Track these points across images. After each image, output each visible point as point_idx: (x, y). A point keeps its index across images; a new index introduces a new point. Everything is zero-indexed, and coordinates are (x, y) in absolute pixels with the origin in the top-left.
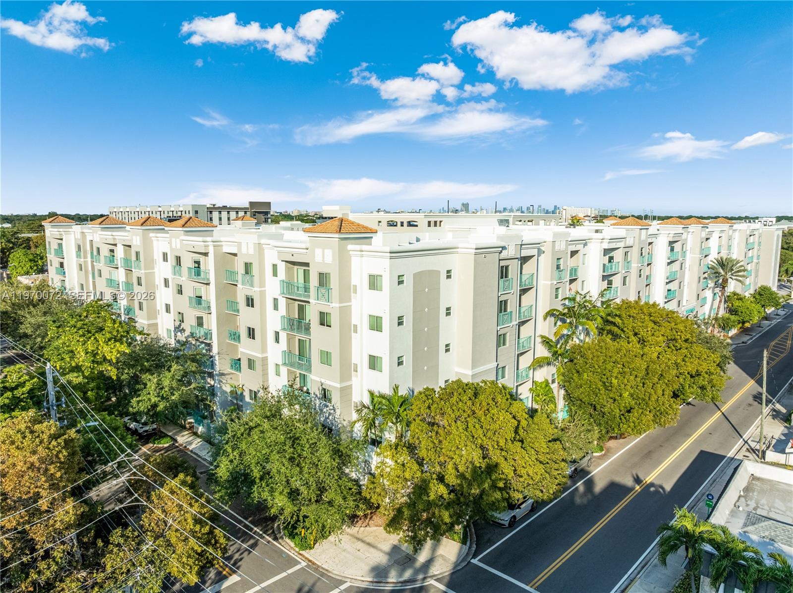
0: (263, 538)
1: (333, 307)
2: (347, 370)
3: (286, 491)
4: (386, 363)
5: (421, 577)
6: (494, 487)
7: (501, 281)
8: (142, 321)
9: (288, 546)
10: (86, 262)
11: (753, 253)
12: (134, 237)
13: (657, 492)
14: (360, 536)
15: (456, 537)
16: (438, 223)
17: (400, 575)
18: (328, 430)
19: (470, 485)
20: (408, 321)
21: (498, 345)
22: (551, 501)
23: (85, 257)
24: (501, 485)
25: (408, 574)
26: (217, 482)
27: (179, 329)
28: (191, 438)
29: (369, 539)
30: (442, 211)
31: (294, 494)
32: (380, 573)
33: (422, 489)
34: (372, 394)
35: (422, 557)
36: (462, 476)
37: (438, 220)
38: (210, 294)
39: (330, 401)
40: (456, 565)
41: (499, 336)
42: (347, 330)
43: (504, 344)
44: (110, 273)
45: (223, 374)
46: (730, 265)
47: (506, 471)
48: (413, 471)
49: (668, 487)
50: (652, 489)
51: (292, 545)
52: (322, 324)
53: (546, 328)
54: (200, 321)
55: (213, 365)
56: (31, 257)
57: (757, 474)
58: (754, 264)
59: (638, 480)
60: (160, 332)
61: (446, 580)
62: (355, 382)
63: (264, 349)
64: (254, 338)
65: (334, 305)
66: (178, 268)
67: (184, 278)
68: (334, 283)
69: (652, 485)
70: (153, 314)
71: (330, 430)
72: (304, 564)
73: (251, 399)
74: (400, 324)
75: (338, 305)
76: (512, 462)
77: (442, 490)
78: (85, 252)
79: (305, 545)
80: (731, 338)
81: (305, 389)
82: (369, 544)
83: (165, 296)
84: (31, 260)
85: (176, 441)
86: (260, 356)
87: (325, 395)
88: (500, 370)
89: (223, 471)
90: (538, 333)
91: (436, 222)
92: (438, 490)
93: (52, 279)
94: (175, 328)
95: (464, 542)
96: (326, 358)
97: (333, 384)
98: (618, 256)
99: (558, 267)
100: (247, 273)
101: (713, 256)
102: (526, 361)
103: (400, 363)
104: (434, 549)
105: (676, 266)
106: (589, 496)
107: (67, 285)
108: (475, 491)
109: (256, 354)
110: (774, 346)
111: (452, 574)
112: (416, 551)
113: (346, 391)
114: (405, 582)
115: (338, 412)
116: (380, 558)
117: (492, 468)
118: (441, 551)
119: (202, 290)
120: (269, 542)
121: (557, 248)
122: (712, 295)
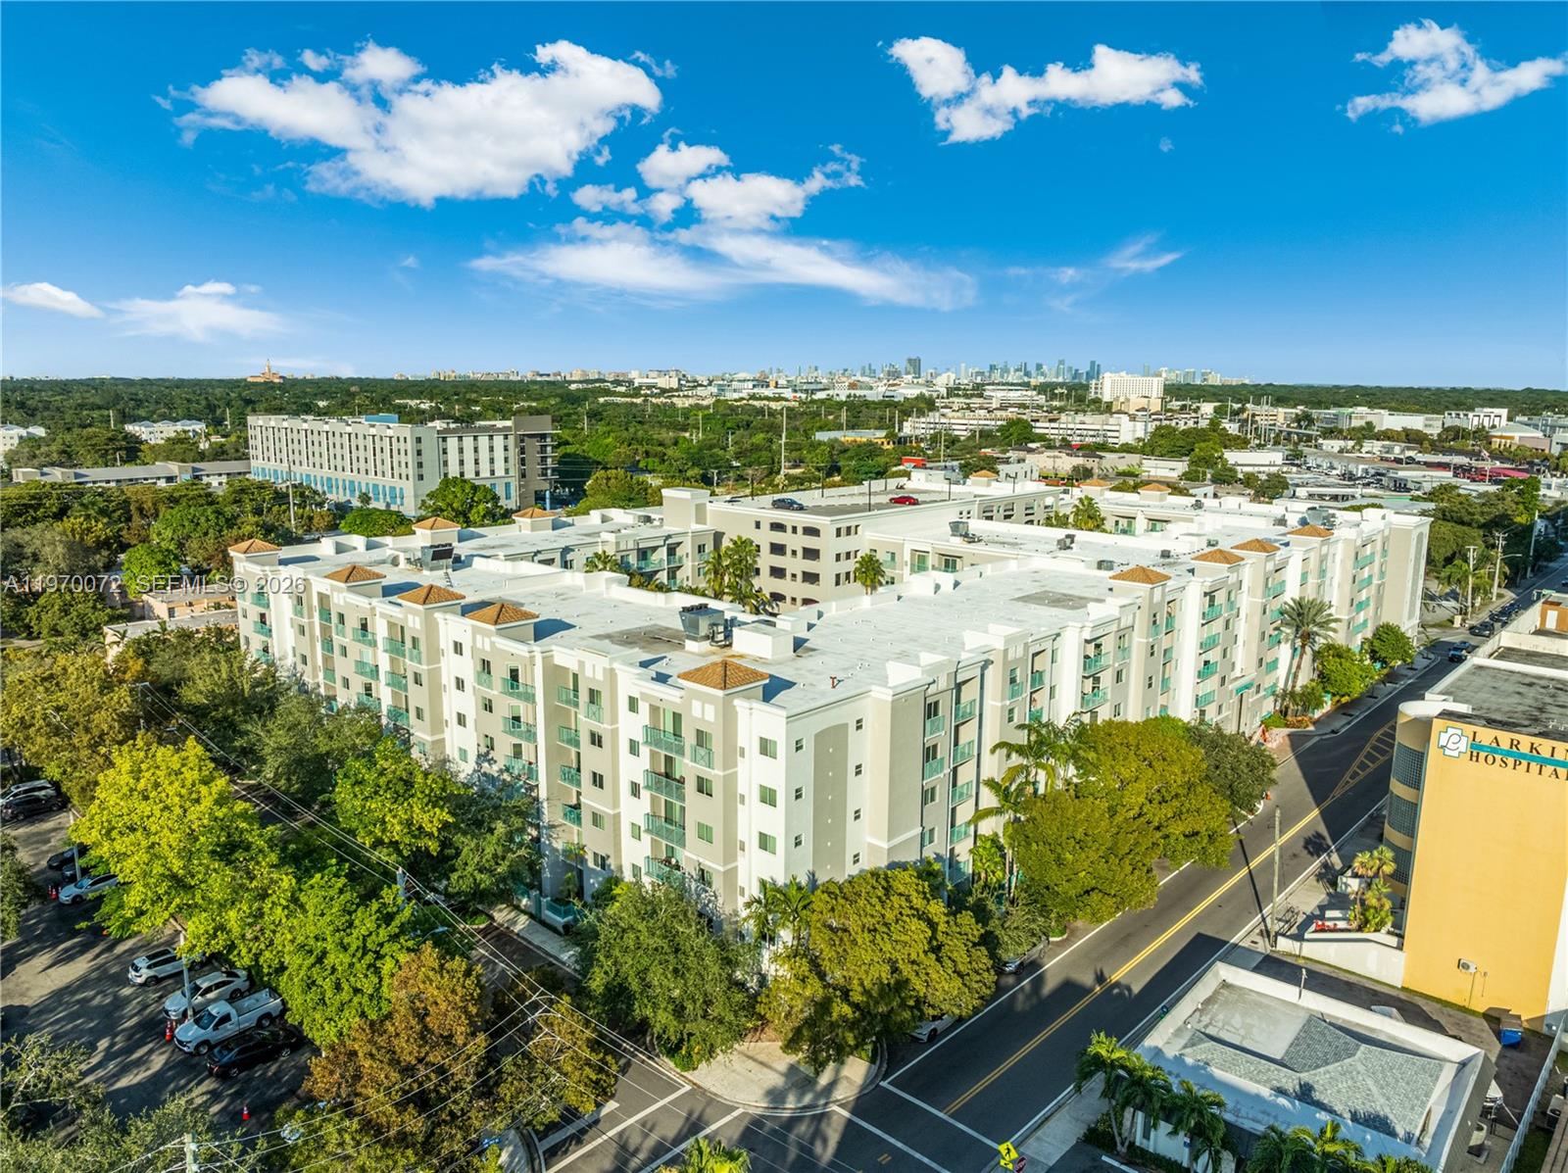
0: (635, 1056)
1: (715, 774)
2: (733, 848)
3: (671, 1007)
4: (780, 846)
5: (822, 1102)
6: (903, 1005)
7: (928, 723)
8: (420, 733)
9: (667, 1066)
10: (311, 624)
11: (1371, 570)
12: (410, 617)
13: (1121, 994)
14: (750, 1054)
15: (863, 1054)
16: (853, 530)
17: (799, 1100)
18: (709, 922)
19: (877, 1003)
20: (808, 793)
21: (924, 802)
22: (971, 1018)
23: (311, 616)
24: (911, 1003)
25: (808, 1099)
26: (591, 998)
27: (483, 757)
28: (513, 914)
29: (762, 1057)
30: (867, 372)
31: (679, 1011)
32: (776, 1096)
33: (823, 1007)
34: (763, 883)
35: (824, 1080)
36: (866, 992)
37: (853, 524)
38: (537, 715)
39: (710, 884)
40: (863, 1087)
41: (924, 793)
42: (733, 799)
43: (933, 799)
44: (361, 652)
45: (553, 827)
46: (1313, 611)
47: (917, 987)
48: (814, 989)
49: (1136, 989)
50: (1116, 991)
51: (672, 1065)
52: (700, 790)
53: (993, 766)
54: (517, 751)
55: (539, 814)
56: (160, 557)
57: (1230, 981)
58: (1373, 588)
59: (1100, 978)
60: (448, 751)
61: (850, 1106)
62: (742, 862)
63: (616, 804)
64: (601, 787)
65: (716, 772)
66: (485, 676)
67: (495, 693)
68: (717, 745)
69: (1117, 984)
70: (439, 724)
71: (710, 921)
72: (688, 1088)
73: (596, 864)
74: (797, 797)
75: (721, 774)
76: (924, 978)
77: (846, 1010)
78: (310, 608)
79: (688, 1064)
80: (1315, 723)
81: (674, 861)
82: (762, 1063)
83: (454, 702)
84: (160, 563)
85: (492, 918)
86: (611, 812)
87: (703, 877)
88: (926, 837)
89: (597, 983)
90: (984, 776)
91: (849, 528)
92: (841, 1009)
93: (247, 639)
94: (479, 756)
95: (873, 1061)
96: (705, 833)
97: (714, 866)
98: (1108, 644)
99: (1013, 681)
100: (592, 701)
101: (1292, 593)
102: (965, 813)
103: (798, 844)
104: (837, 1071)
105: (1217, 626)
106: (1034, 1001)
107: (276, 650)
108: (882, 1009)
109: (605, 809)
110: (1379, 740)
111: (858, 1099)
112: (817, 1073)
113: (731, 875)
114: (805, 1108)
115: (721, 900)
116: (775, 1080)
117: (902, 984)
118: (846, 1071)
119: (523, 709)
120: (643, 1062)
121: (1011, 656)
122: (1290, 651)
